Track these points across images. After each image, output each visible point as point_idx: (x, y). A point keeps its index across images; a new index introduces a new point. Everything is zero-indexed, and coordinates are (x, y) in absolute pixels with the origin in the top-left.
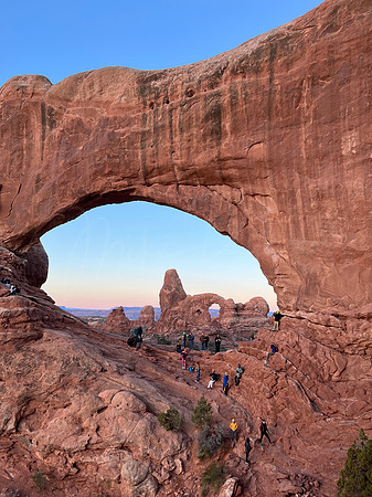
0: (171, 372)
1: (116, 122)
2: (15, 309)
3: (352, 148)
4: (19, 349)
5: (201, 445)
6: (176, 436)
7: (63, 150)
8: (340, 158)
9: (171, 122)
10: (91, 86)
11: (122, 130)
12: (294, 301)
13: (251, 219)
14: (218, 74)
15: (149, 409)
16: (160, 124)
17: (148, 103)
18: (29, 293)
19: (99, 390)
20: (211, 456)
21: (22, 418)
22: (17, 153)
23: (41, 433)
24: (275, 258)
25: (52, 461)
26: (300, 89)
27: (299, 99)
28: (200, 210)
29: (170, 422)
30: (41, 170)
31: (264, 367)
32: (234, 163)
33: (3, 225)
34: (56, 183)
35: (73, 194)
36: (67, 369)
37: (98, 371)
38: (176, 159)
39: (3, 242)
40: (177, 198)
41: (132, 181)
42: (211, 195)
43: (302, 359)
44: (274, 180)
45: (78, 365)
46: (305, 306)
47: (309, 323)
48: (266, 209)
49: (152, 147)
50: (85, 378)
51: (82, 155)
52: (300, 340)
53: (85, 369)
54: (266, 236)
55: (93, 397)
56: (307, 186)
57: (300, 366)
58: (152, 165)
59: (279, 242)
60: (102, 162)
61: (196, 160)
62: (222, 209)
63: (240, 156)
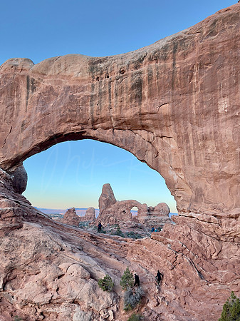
0: (107, 251)
1: (75, 89)
2: (5, 208)
3: (225, 109)
4: (6, 235)
5: (126, 301)
6: (109, 295)
7: (40, 105)
8: (217, 115)
9: (110, 90)
10: (59, 65)
11: (78, 94)
12: (187, 206)
13: (160, 152)
14: (141, 60)
15: (92, 276)
16: (103, 90)
17: (96, 77)
18: (15, 198)
19: (59, 263)
20: (133, 308)
21: (7, 281)
22: (10, 107)
23: (20, 291)
24: (176, 178)
25: (27, 311)
26: (192, 71)
27: (192, 77)
28: (127, 146)
29: (106, 285)
30: (25, 118)
31: (168, 249)
32: (149, 116)
34: (35, 127)
35: (46, 134)
36: (38, 249)
37: (58, 250)
38: (113, 113)
40: (113, 138)
41: (84, 126)
42: (135, 136)
43: (193, 244)
44: (175, 127)
45: (46, 246)
46: (195, 209)
47: (197, 221)
48: (170, 146)
49: (97, 105)
50: (50, 255)
51: (52, 109)
52: (191, 232)
53: (50, 249)
54: (170, 163)
55: (55, 268)
56: (196, 132)
57: (191, 249)
58: (97, 116)
59: (178, 167)
60: (65, 114)
61: (125, 114)
62: (141, 145)
63: (154, 112)
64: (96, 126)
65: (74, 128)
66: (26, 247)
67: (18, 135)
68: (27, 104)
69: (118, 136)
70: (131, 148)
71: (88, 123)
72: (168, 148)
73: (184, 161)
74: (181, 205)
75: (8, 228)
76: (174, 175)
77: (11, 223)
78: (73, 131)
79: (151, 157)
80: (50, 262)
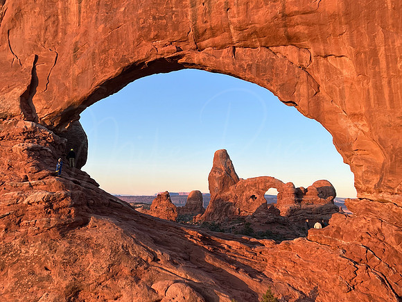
2: (58, 193)
12: (375, 182)
13: (322, 85)
18: (71, 175)
19: (152, 281)
24: (352, 131)
30: (78, 37)
31: (339, 257)
32: (302, 18)
33: (40, 100)
34: (97, 51)
35: (115, 62)
36: (116, 259)
37: (150, 260)
38: (232, 17)
39: (40, 119)
40: (234, 64)
41: (182, 45)
42: (274, 57)
43: (386, 249)
44: (351, 37)
45: (128, 254)
46: (389, 187)
47: (395, 207)
48: (341, 73)
49: (203, 4)
50: (136, 268)
51: (124, 17)
52: (384, 227)
53: (135, 258)
54: (341, 105)
55: (146, 289)
56: (393, 42)
57: (384, 257)
58: (204, 25)
59: (357, 112)
60: (146, 25)
61: (256, 17)
62: (287, 74)
63: (310, 10)
64: (204, 43)
65: (164, 50)
66: (96, 255)
67: (68, 68)
68: (80, 12)
69: (243, 60)
70: (269, 81)
71: (188, 40)
72: (338, 77)
73: (368, 99)
74: (363, 180)
75: (65, 224)
76: (350, 126)
77: (70, 217)
78: (162, 57)
79: (306, 95)
80: (137, 280)
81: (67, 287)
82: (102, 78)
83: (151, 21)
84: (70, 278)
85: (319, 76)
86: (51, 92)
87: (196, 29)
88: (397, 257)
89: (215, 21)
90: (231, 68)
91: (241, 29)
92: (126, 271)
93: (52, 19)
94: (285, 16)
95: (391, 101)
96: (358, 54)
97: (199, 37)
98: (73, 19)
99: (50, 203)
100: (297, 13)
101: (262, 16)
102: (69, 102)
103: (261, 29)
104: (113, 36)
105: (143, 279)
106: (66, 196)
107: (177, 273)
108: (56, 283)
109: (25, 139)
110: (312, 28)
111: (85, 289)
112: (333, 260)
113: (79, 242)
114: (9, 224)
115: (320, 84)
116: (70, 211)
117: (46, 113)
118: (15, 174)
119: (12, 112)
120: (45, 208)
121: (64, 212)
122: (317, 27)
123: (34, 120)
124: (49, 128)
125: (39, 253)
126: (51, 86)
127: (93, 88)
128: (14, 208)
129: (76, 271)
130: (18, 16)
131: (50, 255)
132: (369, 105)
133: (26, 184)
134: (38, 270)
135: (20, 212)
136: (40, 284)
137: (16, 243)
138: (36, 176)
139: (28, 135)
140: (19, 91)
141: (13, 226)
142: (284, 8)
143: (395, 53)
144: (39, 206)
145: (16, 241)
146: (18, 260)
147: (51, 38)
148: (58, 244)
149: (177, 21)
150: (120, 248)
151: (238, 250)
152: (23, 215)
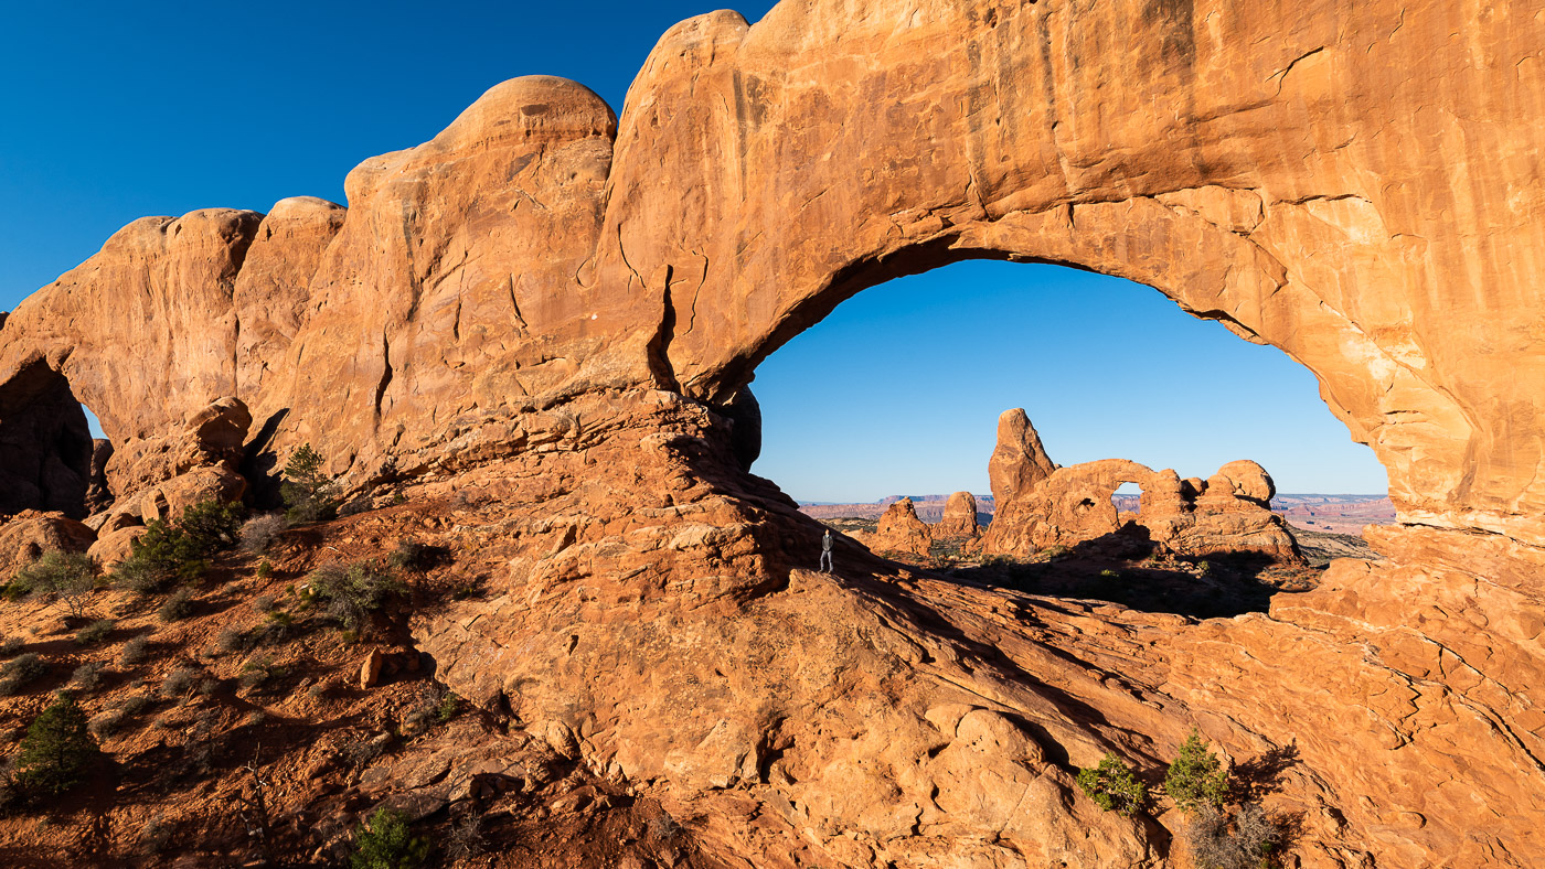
1: (905, 78)
2: (728, 527)
4: (745, 610)
5: (1201, 853)
6: (1128, 825)
9: (1045, 50)
11: (919, 96)
12: (1450, 485)
13: (1294, 268)
15: (1051, 755)
16: (1016, 59)
17: (982, 12)
19: (924, 703)
21: (769, 754)
23: (813, 788)
24: (1380, 369)
25: (841, 850)
30: (745, 222)
31: (1364, 664)
32: (1236, 120)
33: (681, 349)
34: (781, 246)
35: (817, 264)
36: (849, 656)
37: (915, 661)
38: (1066, 140)
39: (684, 385)
40: (1072, 241)
41: (953, 214)
42: (1169, 216)
43: (1495, 648)
44: (1371, 148)
45: (870, 646)
46: (1494, 499)
47: (1514, 547)
48: (1344, 236)
49: (998, 121)
50: (890, 676)
51: (831, 172)
52: (1482, 594)
53: (886, 656)
54: (1348, 309)
55: (914, 720)
56: (1494, 147)
57: (1490, 667)
58: (1001, 166)
59: (1391, 324)
60: (877, 182)
61: (1121, 135)
62: (1203, 251)
63: (1257, 99)
64: (1000, 205)
65: (915, 228)
66: (810, 649)
67: (728, 284)
68: (744, 173)
69: (1092, 229)
70: (1158, 270)
71: (966, 200)
72: (1336, 246)
73: (1422, 290)
74: (1414, 483)
75: (747, 588)
76: (1372, 358)
77: (753, 573)
78: (913, 241)
79: (1253, 293)
80: (895, 701)
81: (760, 711)
82: (794, 297)
83: (886, 172)
84: (765, 693)
85: (1286, 248)
86: (699, 332)
87: (983, 176)
88: (1529, 667)
89: (1024, 154)
90: (1066, 252)
91: (1086, 164)
92: (871, 682)
93: (694, 193)
94: (1193, 121)
95: (1491, 290)
96: (1389, 186)
97: (989, 191)
98: (732, 188)
99: (716, 548)
100: (1224, 110)
101: (1136, 131)
102: (734, 350)
103: (1135, 158)
104: (812, 211)
105: (906, 700)
106: (745, 532)
107: (975, 687)
108: (738, 701)
109: (660, 425)
110: (1263, 141)
111: (794, 714)
112: (1345, 669)
113: (775, 622)
114: (647, 588)
115: (1288, 265)
116: (753, 563)
117: (694, 372)
118: (648, 492)
119: (635, 375)
120: (708, 557)
121: (743, 564)
122: (1278, 136)
123: (673, 386)
124: (701, 401)
125: (703, 643)
126: (700, 321)
127: (778, 318)
128: (652, 557)
129: (774, 680)
130: (635, 194)
131: (723, 647)
132: (1423, 305)
133: (671, 512)
134: (703, 676)
135: (664, 565)
136: (711, 702)
137: (662, 624)
138: (689, 494)
139: (667, 417)
140: (645, 335)
141: (654, 591)
142: (1191, 101)
143: (1499, 173)
144: (697, 553)
145: (662, 618)
146: (667, 656)
147: (694, 230)
148: (737, 626)
149: (942, 165)
150: (855, 634)
151: (1099, 637)
152: (670, 570)
